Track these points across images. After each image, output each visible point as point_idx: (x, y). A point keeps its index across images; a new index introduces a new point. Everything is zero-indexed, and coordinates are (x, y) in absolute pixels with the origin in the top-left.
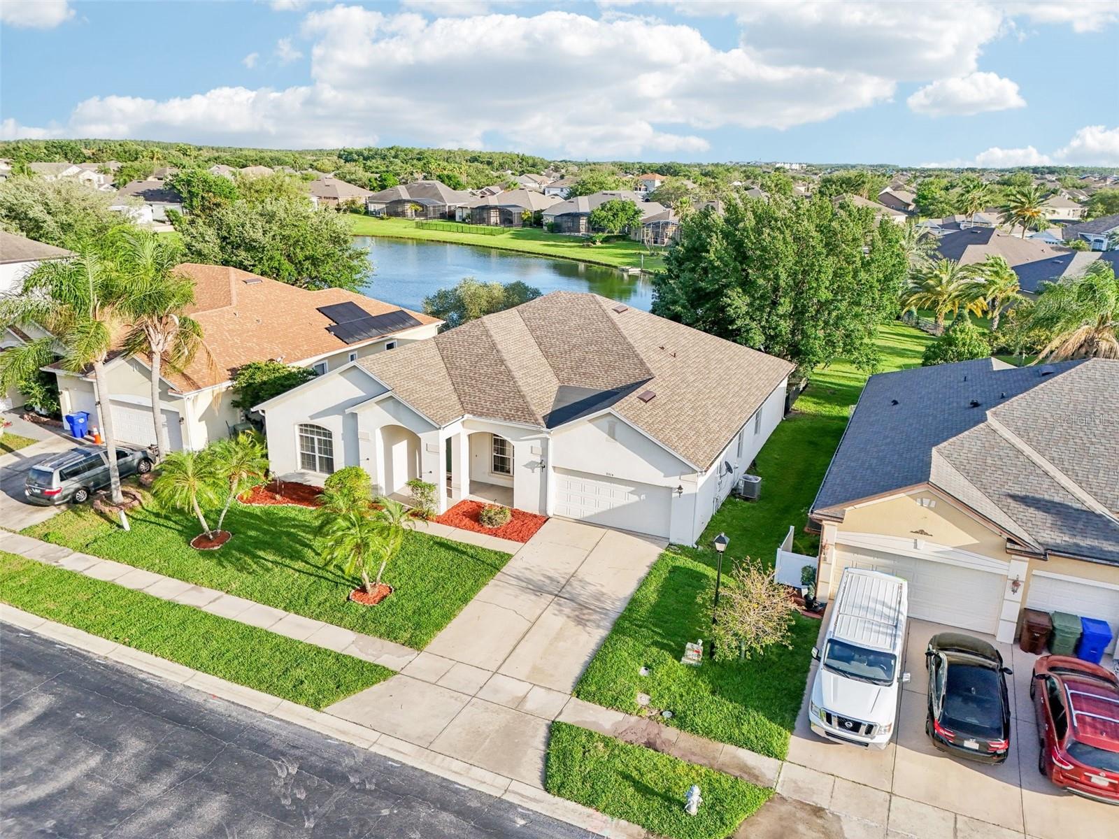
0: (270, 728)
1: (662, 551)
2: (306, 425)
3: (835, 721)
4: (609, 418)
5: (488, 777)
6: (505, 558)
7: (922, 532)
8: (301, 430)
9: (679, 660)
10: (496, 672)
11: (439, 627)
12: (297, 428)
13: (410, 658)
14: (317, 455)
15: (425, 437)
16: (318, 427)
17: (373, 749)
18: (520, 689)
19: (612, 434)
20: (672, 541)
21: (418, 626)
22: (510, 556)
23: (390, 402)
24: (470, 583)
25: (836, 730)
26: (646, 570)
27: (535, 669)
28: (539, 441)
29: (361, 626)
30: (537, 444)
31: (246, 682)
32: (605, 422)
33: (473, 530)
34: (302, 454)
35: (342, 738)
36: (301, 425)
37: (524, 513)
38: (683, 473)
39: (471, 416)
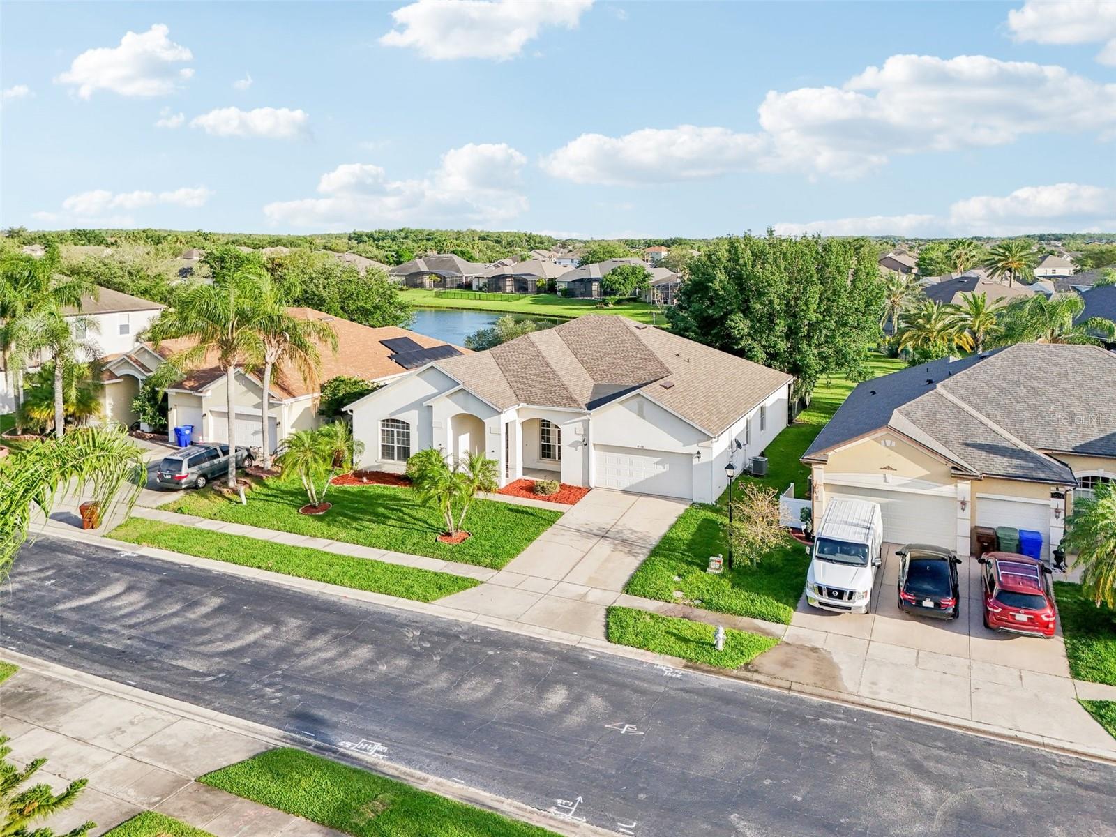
0: (393, 613)
1: (687, 507)
2: (387, 420)
3: (825, 592)
4: (639, 399)
5: (564, 635)
6: (558, 515)
7: (888, 468)
8: (383, 425)
9: (705, 571)
10: (561, 581)
11: (512, 556)
12: (380, 423)
13: (493, 574)
14: (396, 445)
15: (489, 422)
16: (398, 421)
17: (474, 623)
18: (583, 590)
19: (641, 414)
20: (695, 500)
21: (495, 555)
22: (563, 513)
23: (461, 395)
24: (532, 529)
25: (826, 599)
26: (676, 519)
27: (590, 578)
28: (581, 423)
29: (451, 557)
30: (580, 426)
31: (369, 589)
32: (634, 403)
33: (529, 497)
34: (383, 446)
35: (450, 618)
36: (383, 421)
37: (570, 487)
38: (700, 441)
39: (525, 404)
